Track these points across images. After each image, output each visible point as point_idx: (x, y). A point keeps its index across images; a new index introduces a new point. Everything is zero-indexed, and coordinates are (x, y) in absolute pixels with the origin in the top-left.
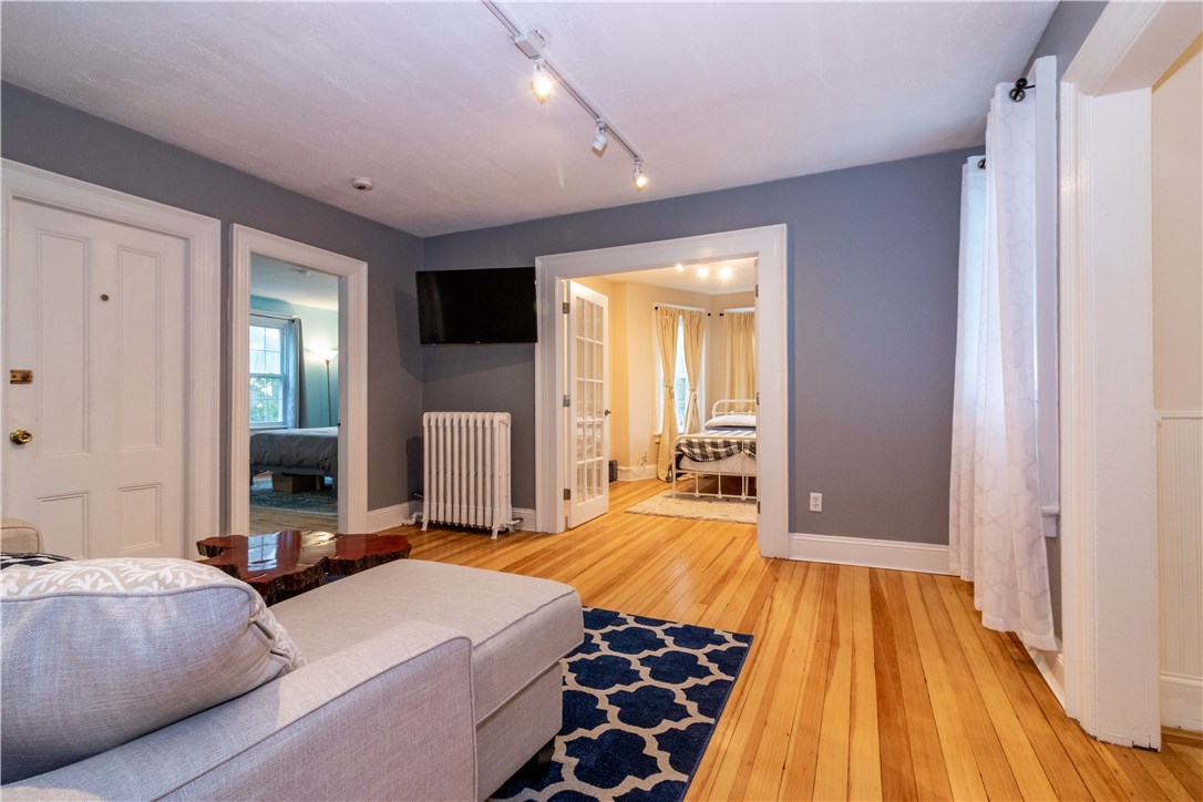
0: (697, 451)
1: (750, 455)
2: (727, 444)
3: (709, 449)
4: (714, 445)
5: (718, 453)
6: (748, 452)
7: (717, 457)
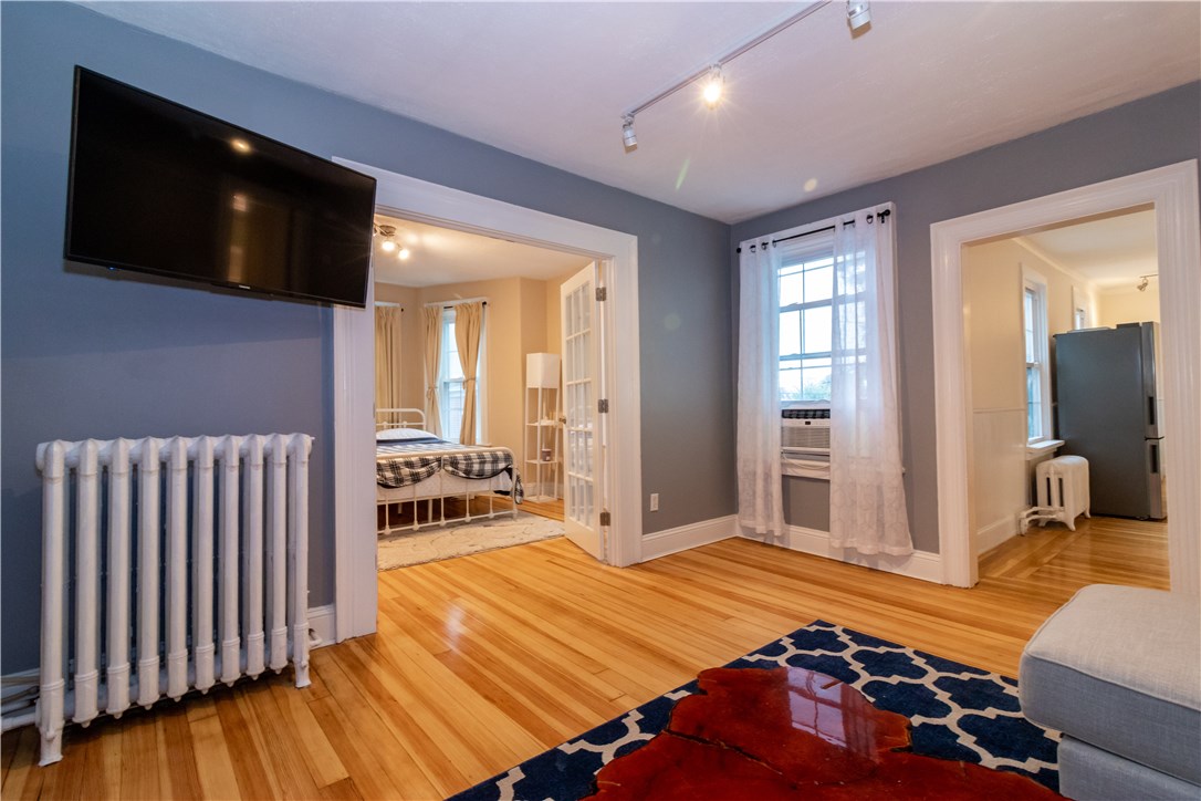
0: (389, 474)
1: (453, 473)
2: (425, 462)
3: (406, 471)
4: (409, 464)
5: (418, 474)
6: (450, 469)
7: (416, 479)
